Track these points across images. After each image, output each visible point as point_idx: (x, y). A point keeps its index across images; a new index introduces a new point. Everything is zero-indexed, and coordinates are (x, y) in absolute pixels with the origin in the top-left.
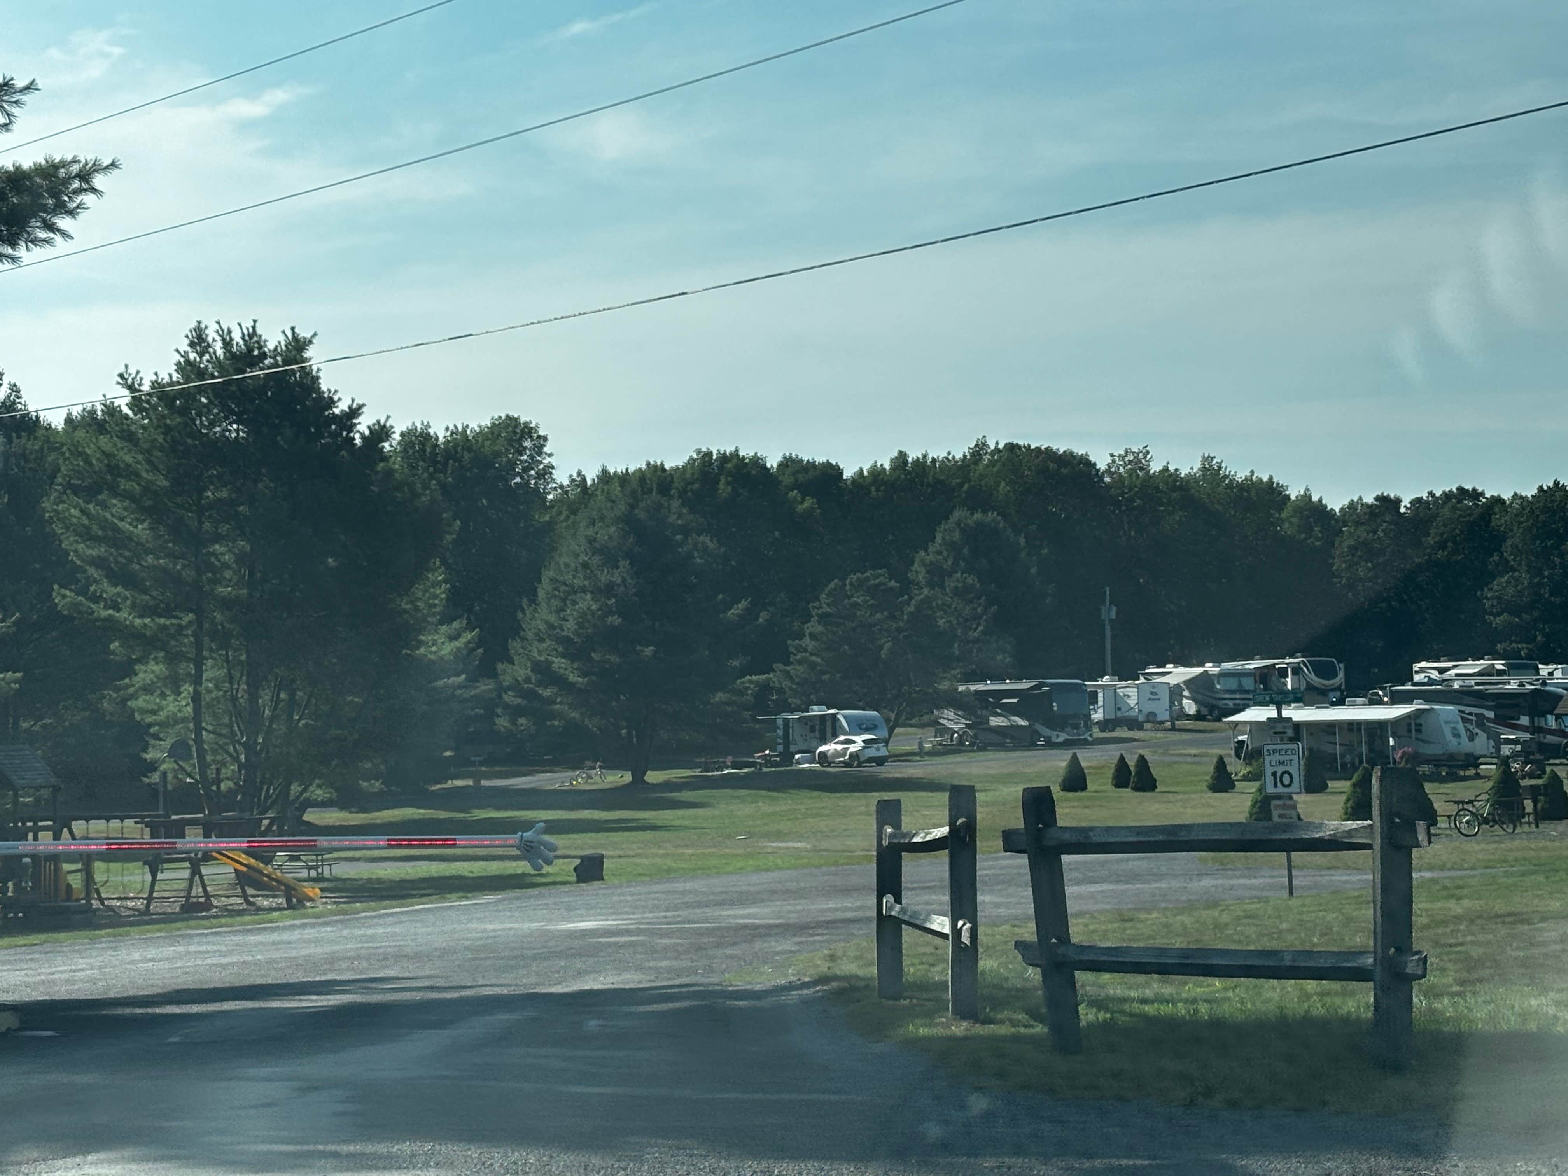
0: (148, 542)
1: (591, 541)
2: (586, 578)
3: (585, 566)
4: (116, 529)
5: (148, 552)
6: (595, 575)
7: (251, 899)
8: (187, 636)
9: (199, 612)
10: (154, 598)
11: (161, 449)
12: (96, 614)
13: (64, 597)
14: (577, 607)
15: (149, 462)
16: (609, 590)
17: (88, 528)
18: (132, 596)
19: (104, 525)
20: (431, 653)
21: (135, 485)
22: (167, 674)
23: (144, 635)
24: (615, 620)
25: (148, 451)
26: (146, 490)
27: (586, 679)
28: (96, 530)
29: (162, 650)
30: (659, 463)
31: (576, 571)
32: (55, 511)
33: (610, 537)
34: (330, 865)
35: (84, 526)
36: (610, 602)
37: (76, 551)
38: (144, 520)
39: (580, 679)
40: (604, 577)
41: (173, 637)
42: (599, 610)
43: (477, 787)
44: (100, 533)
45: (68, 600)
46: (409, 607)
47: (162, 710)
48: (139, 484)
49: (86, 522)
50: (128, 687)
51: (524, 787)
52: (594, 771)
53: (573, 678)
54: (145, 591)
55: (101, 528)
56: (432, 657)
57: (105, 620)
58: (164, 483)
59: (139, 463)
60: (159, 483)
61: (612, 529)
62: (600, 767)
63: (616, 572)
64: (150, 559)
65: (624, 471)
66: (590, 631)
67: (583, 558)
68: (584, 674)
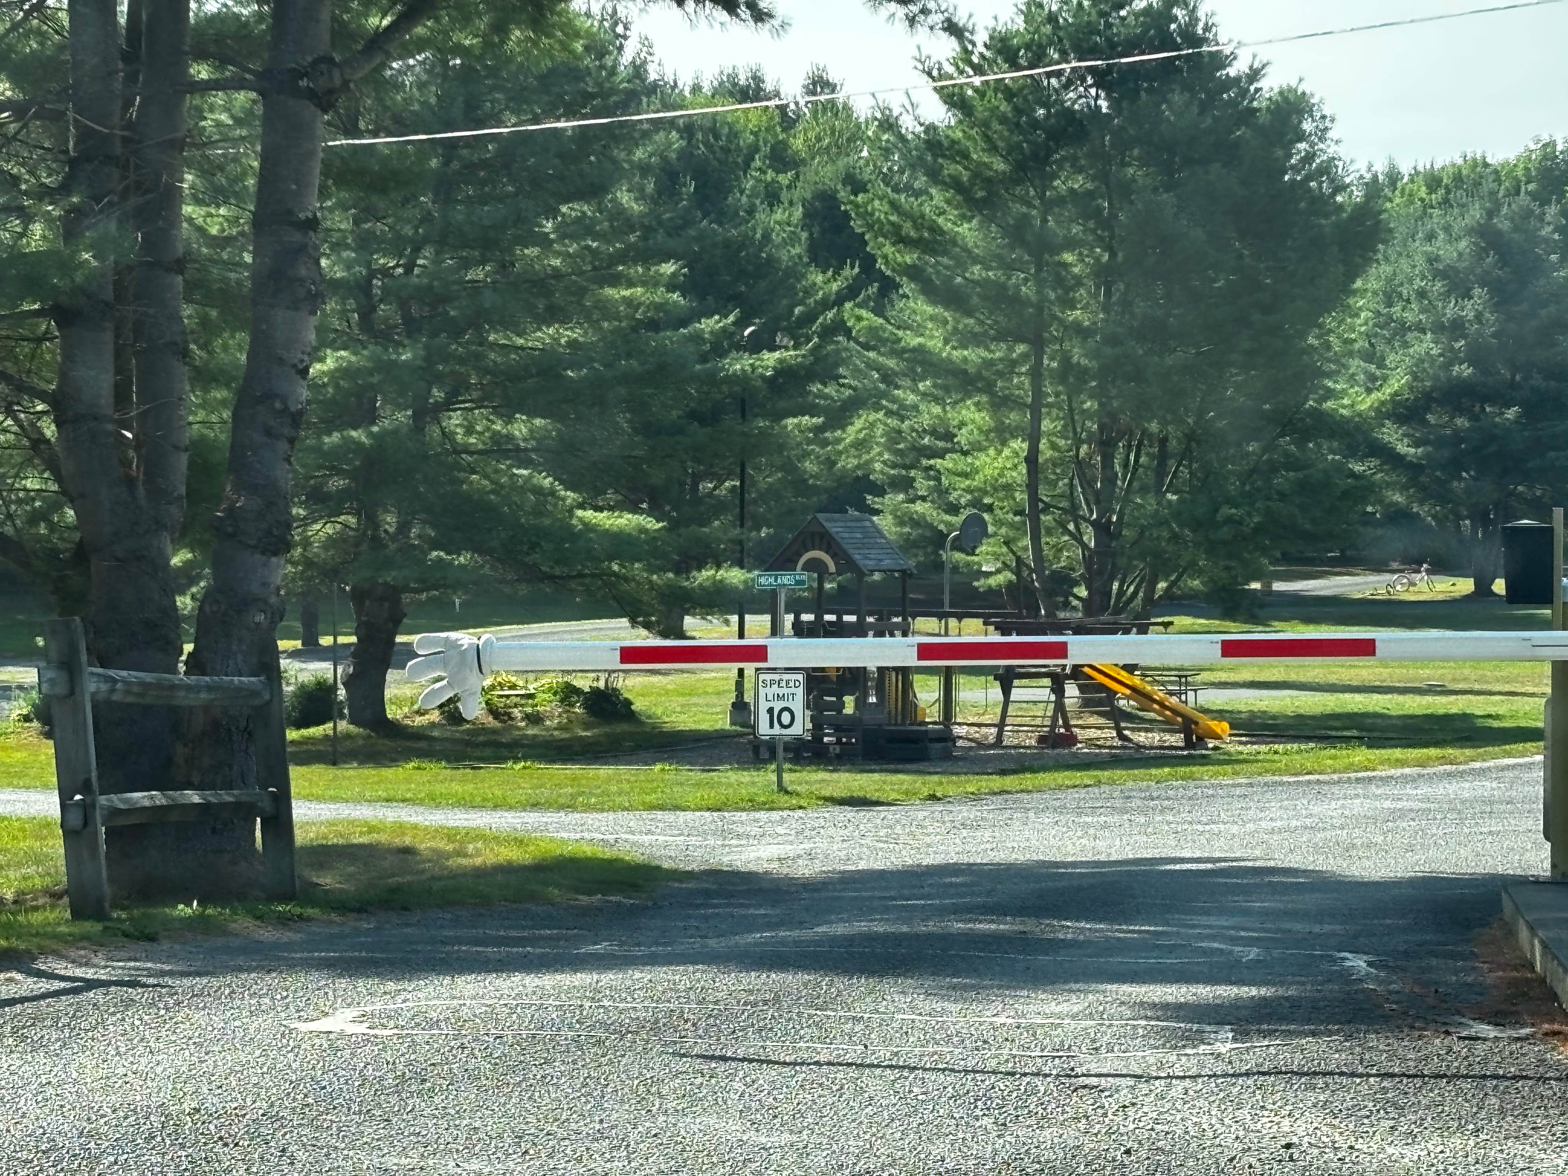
0: (977, 247)
1: (1432, 260)
2: (1422, 311)
3: (1422, 294)
4: (935, 229)
5: (976, 260)
6: (1435, 307)
7: (1126, 732)
8: (1019, 374)
9: (1038, 344)
10: (981, 323)
11: (1003, 120)
12: (903, 344)
13: (859, 319)
14: (1411, 350)
15: (987, 138)
16: (1457, 328)
17: (896, 227)
18: (954, 319)
19: (919, 220)
20: (1344, 407)
21: (960, 168)
22: (993, 425)
23: (965, 372)
24: (1464, 370)
25: (986, 124)
26: (976, 175)
27: (1420, 450)
28: (908, 229)
29: (985, 392)
30: (1478, 156)
31: (1408, 301)
32: (851, 202)
33: (1460, 254)
34: (1195, 691)
35: (893, 224)
36: (1457, 345)
37: (885, 257)
38: (973, 217)
39: (1412, 450)
40: (1450, 310)
41: (1000, 374)
42: (1440, 355)
43: (1268, 592)
44: (912, 233)
45: (865, 323)
46: (1316, 342)
47: (977, 472)
48: (966, 168)
49: (894, 218)
50: (839, 441)
51: (1322, 593)
52: (1419, 576)
53: (1403, 448)
54: (969, 314)
55: (916, 227)
56: (1344, 412)
57: (914, 350)
58: (1000, 165)
59: (969, 138)
60: (995, 167)
61: (1463, 244)
62: (1427, 571)
63: (1469, 304)
64: (977, 269)
65: (1428, 167)
66: (1428, 384)
67: (1418, 283)
68: (1417, 444)
